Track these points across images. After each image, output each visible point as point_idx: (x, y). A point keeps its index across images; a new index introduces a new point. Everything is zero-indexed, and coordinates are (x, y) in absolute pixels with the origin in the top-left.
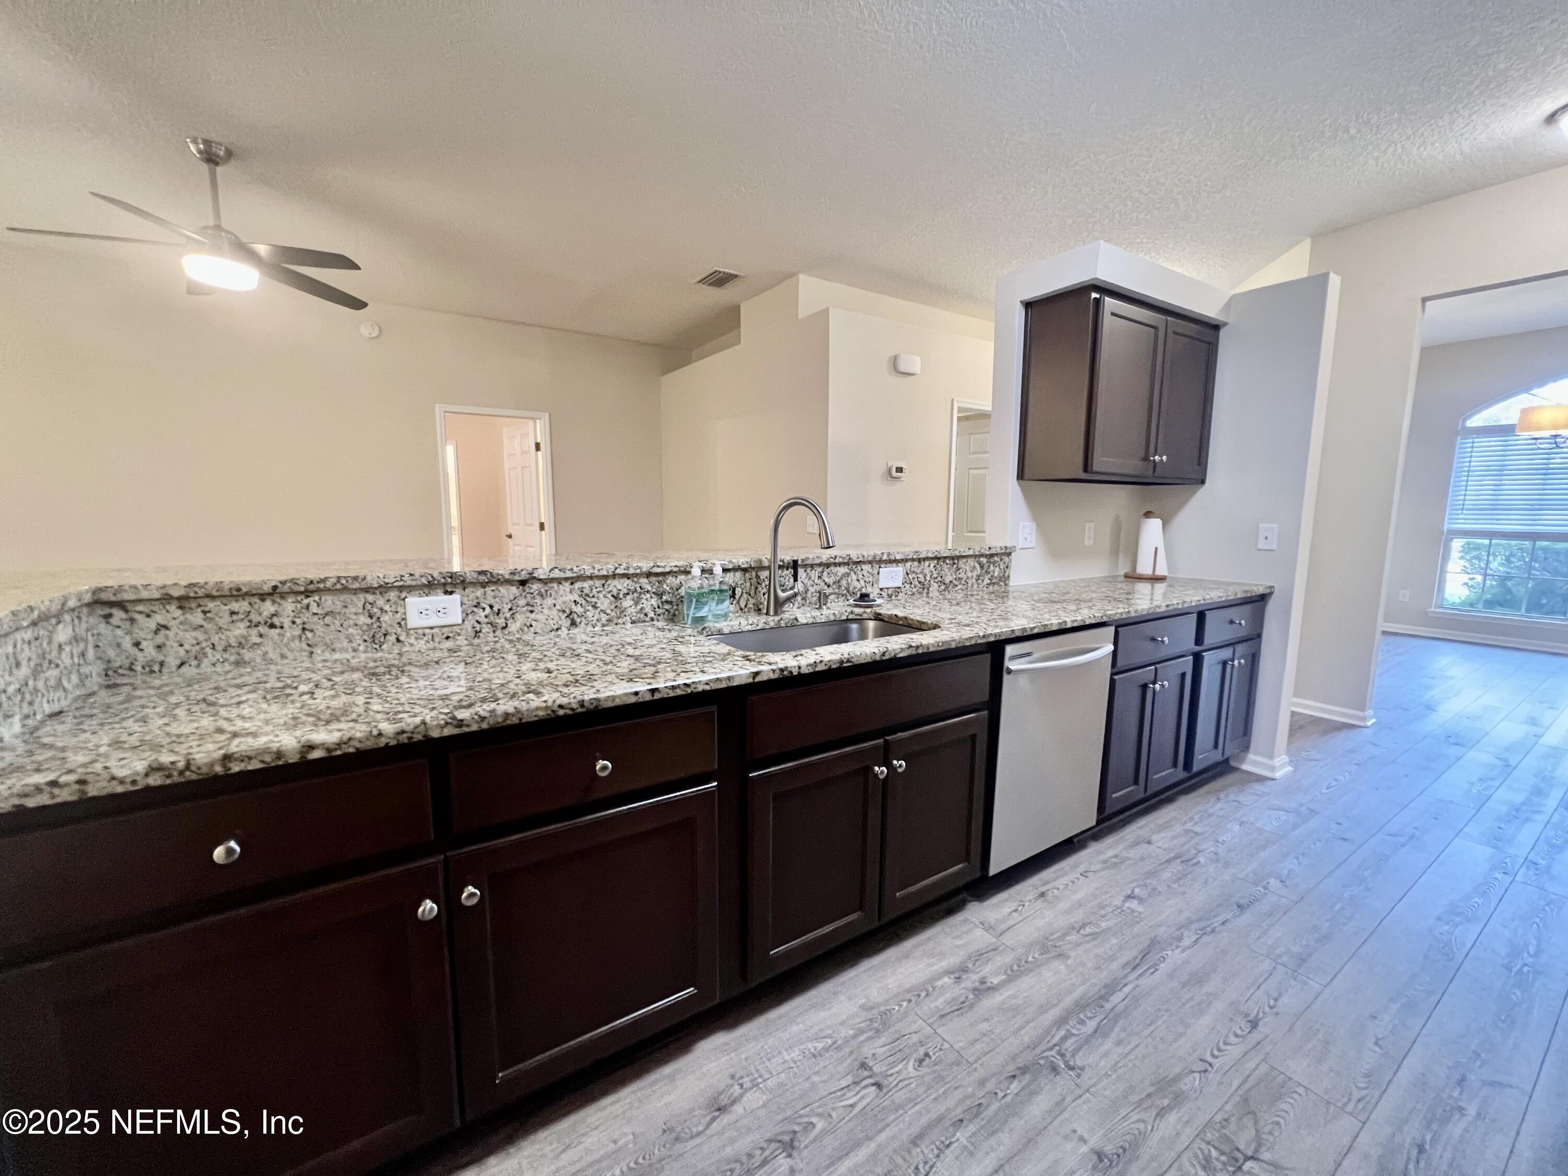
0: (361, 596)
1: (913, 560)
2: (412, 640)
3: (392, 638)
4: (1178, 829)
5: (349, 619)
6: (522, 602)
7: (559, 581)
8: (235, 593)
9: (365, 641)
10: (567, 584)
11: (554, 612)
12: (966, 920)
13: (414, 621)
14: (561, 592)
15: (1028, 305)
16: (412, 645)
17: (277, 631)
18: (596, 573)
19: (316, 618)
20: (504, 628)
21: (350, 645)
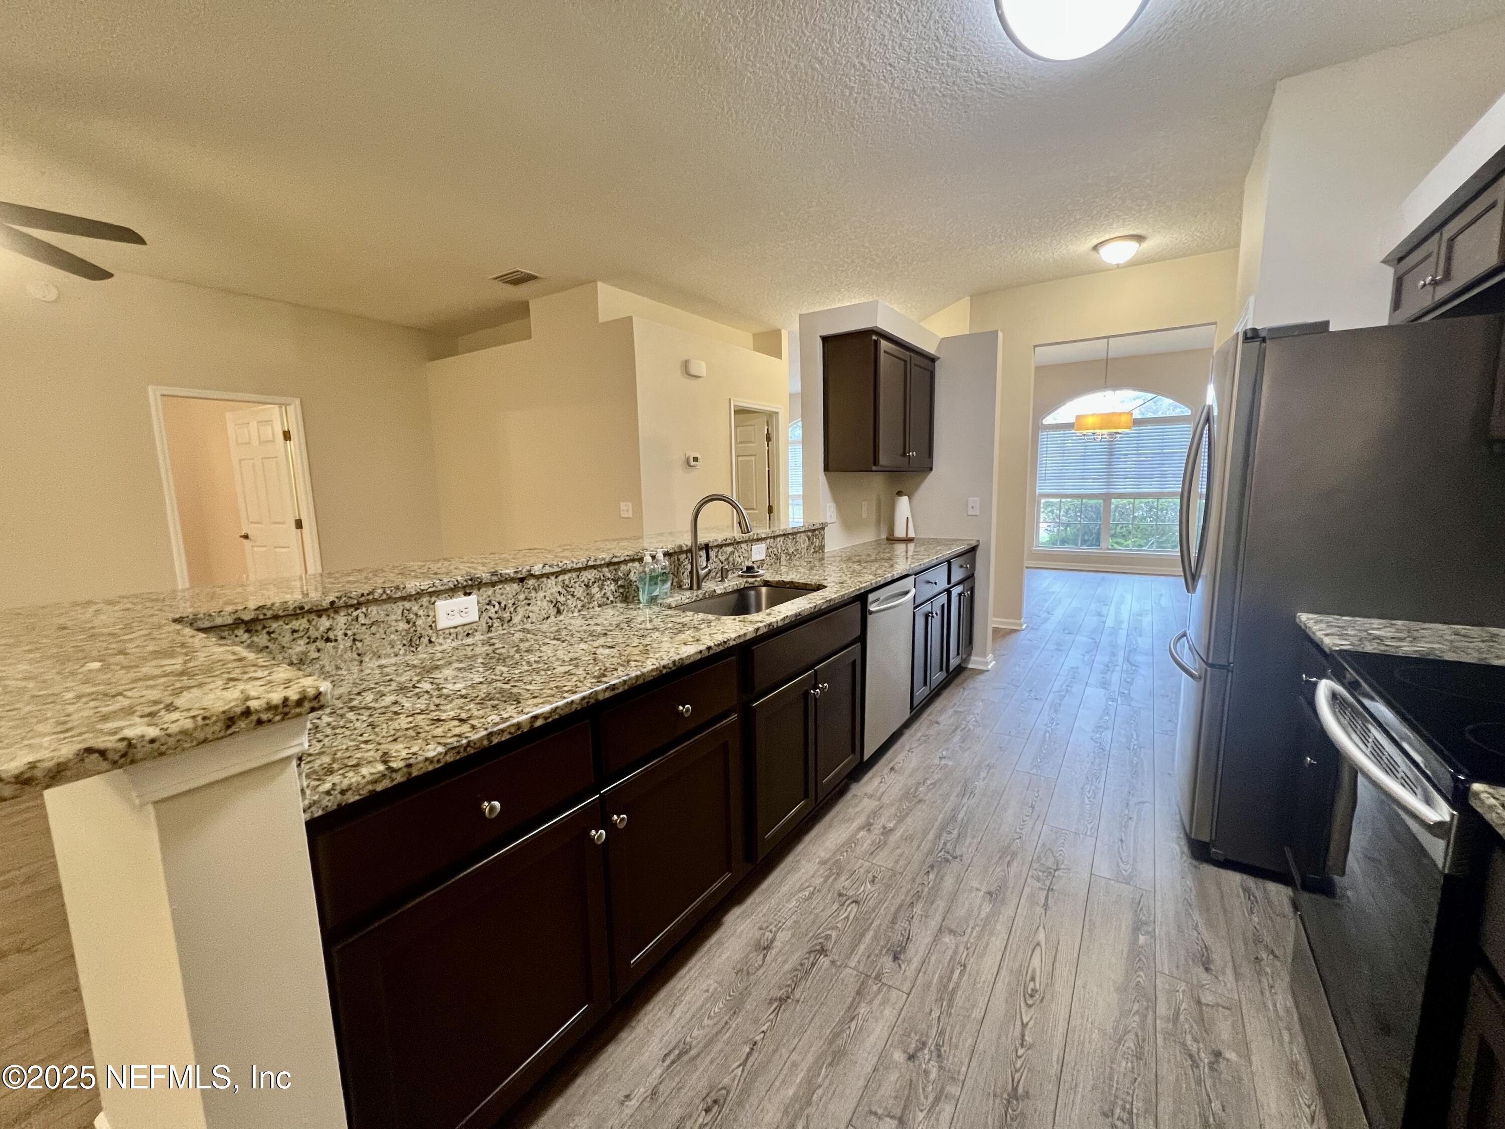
0: (400, 604)
1: (771, 537)
2: (441, 640)
3: (425, 640)
4: (950, 712)
5: (391, 626)
6: (522, 597)
7: (547, 576)
8: (298, 611)
9: (404, 645)
10: (553, 578)
11: (545, 603)
12: (855, 796)
13: (443, 622)
14: (549, 585)
15: (825, 339)
16: (441, 644)
17: (333, 644)
18: (575, 566)
19: (364, 627)
20: (509, 621)
21: (392, 650)
